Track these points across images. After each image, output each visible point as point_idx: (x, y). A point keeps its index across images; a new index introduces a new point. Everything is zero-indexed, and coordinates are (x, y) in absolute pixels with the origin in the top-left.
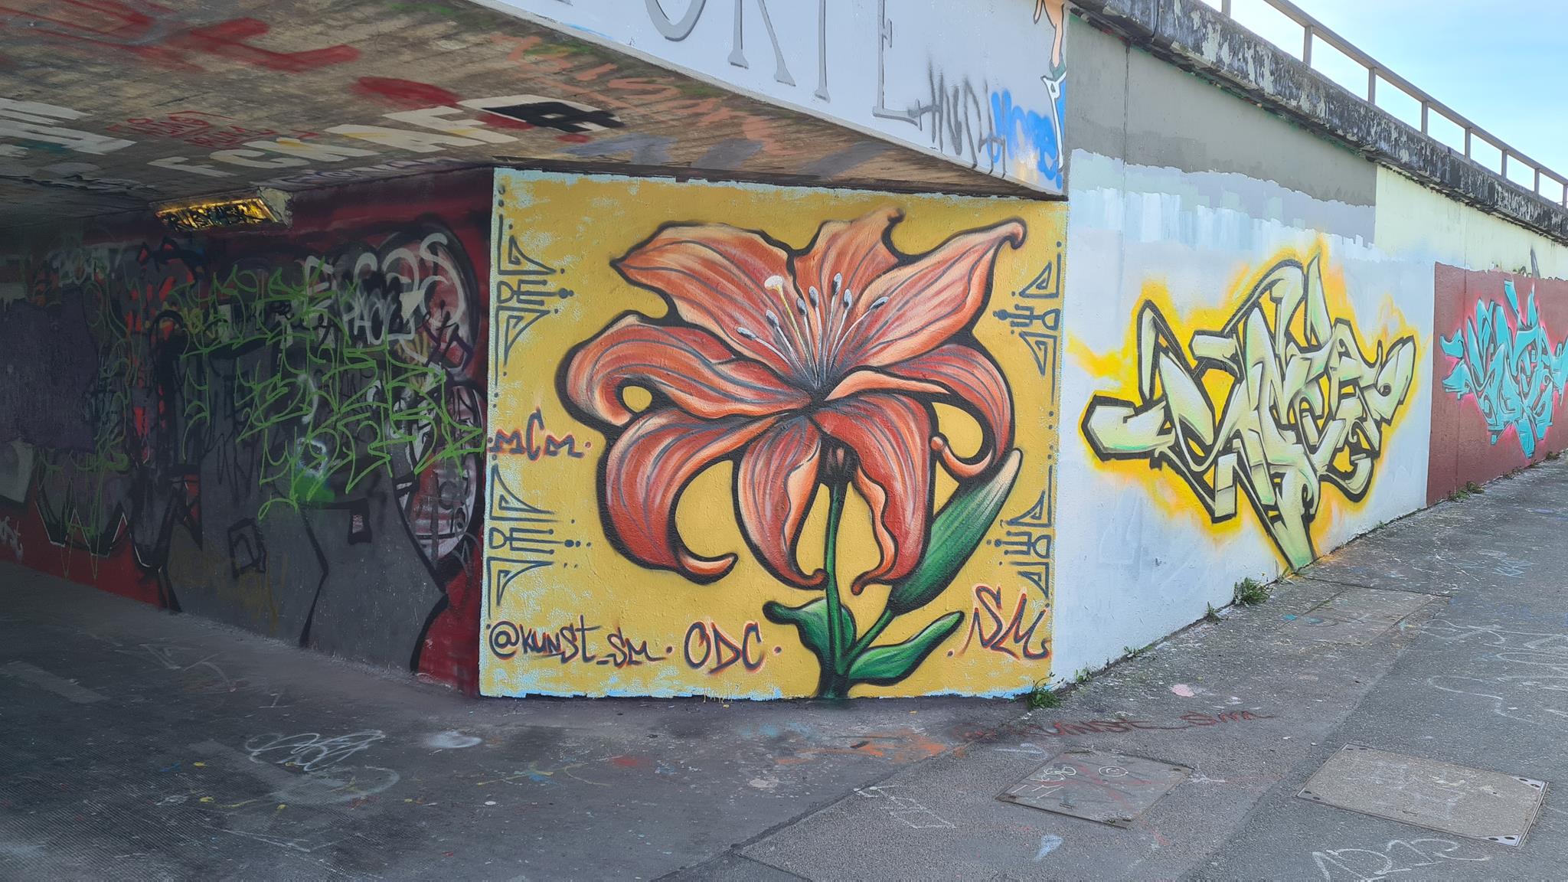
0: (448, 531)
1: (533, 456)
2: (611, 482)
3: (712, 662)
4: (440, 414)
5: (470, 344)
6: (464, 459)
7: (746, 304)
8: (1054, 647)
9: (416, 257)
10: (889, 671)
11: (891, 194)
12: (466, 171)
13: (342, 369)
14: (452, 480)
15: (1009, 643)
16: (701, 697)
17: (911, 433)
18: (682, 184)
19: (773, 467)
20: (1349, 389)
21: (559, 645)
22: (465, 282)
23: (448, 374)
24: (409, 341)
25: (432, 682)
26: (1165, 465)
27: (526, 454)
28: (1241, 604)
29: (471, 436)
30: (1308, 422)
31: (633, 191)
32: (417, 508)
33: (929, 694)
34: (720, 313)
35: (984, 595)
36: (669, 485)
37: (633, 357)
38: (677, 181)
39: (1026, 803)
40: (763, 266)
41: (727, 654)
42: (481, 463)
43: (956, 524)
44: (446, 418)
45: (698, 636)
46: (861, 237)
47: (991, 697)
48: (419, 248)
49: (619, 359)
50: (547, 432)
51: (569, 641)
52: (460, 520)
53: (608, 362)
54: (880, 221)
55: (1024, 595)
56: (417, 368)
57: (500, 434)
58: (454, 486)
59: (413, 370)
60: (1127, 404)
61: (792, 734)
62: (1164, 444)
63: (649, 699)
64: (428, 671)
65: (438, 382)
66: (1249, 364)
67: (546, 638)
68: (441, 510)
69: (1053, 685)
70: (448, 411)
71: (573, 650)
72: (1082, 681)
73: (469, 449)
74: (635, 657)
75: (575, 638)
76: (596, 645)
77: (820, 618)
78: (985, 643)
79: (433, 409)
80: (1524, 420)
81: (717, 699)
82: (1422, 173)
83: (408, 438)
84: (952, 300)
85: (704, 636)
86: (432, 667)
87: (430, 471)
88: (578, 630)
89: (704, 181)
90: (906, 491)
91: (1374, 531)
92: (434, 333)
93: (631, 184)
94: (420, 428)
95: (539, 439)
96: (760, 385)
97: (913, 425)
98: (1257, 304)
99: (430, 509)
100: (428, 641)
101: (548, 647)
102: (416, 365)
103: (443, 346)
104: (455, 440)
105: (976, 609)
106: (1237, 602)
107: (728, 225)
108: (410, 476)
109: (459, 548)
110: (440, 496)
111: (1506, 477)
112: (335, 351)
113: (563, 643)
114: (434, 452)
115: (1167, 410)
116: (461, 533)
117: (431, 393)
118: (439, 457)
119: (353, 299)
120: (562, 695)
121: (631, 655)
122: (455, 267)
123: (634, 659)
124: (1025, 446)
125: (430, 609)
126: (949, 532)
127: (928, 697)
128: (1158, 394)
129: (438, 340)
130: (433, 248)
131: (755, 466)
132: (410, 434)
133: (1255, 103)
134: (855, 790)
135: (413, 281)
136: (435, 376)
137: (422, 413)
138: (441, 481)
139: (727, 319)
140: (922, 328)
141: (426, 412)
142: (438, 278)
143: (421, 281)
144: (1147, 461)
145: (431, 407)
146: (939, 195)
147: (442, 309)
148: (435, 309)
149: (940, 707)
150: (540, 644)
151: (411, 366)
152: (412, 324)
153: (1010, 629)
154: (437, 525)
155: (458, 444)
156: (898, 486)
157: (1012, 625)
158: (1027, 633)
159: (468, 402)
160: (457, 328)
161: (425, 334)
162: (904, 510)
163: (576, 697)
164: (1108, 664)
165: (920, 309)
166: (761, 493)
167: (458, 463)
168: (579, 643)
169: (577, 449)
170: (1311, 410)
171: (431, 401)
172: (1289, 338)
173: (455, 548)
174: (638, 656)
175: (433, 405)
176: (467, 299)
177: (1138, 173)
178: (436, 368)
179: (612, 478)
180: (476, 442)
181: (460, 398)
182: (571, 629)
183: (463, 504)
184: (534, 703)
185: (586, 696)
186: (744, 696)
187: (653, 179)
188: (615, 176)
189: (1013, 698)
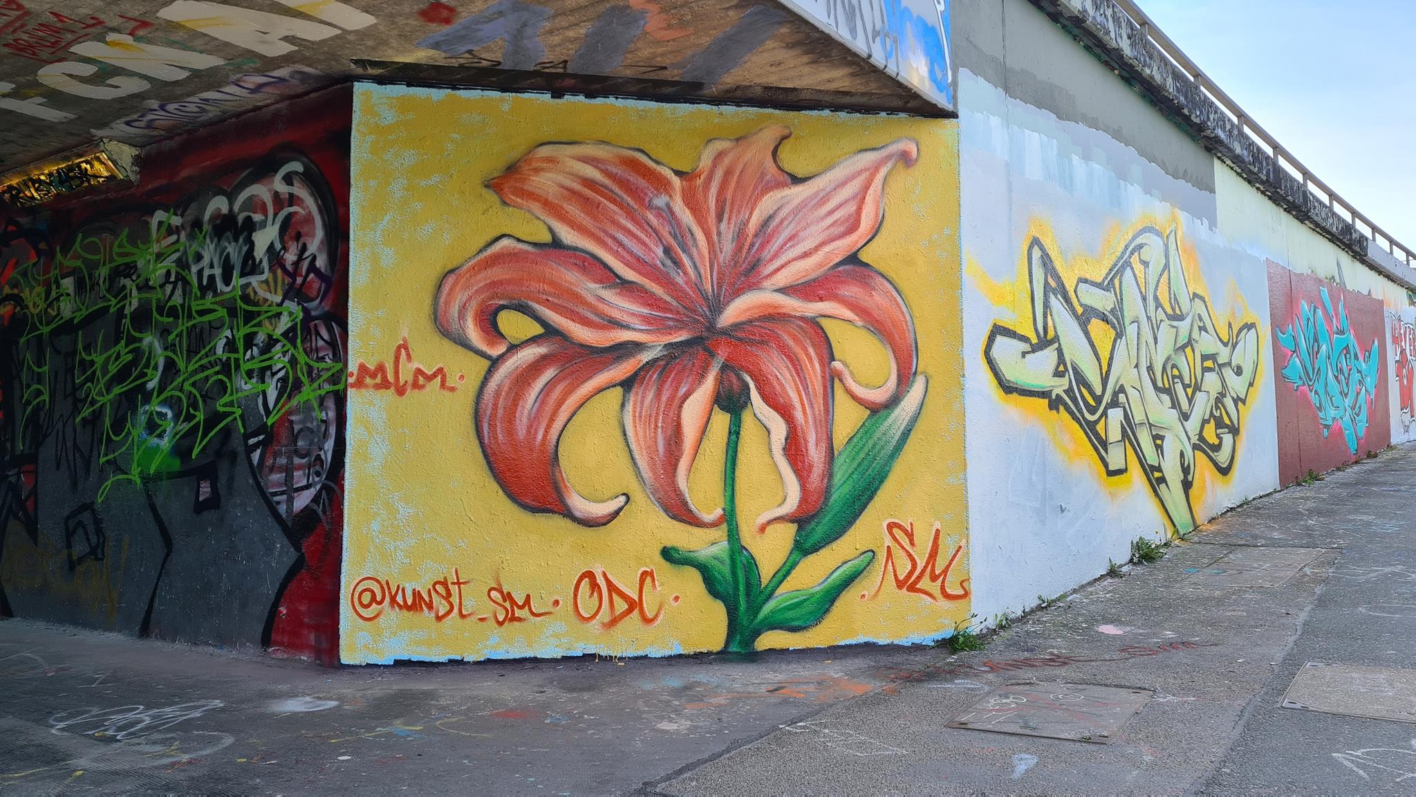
0: (304, 483)
1: (401, 391)
2: (487, 418)
3: (605, 616)
4: (296, 354)
5: (328, 273)
6: (322, 400)
7: (630, 226)
8: (974, 587)
9: (270, 191)
10: (798, 619)
11: (777, 112)
12: (324, 92)
13: (190, 323)
14: (309, 425)
15: (925, 583)
16: (593, 656)
17: (810, 359)
18: (557, 101)
19: (664, 399)
20: (1209, 364)
21: (431, 601)
22: (323, 208)
23: (305, 310)
24: (262, 282)
25: (286, 656)
26: (1061, 408)
27: (392, 389)
28: (1140, 563)
29: (330, 373)
30: (1179, 387)
31: (506, 107)
32: (269, 462)
33: (842, 643)
34: (602, 234)
35: (896, 531)
36: (552, 420)
37: (509, 282)
38: (552, 97)
39: (981, 728)
40: (646, 185)
41: (621, 606)
42: (340, 401)
43: (862, 455)
44: (302, 358)
45: (588, 586)
46: (748, 155)
47: (910, 644)
48: (273, 181)
49: (494, 284)
50: (415, 365)
51: (443, 597)
52: (318, 468)
53: (481, 287)
54: (769, 136)
55: (938, 530)
56: (271, 309)
57: (363, 368)
58: (311, 431)
59: (267, 312)
60: (1024, 339)
61: (699, 684)
62: (1059, 387)
63: (535, 661)
64: (281, 644)
65: (293, 320)
66: (1127, 323)
67: (417, 595)
68: (297, 461)
69: (975, 628)
70: (305, 350)
71: (448, 608)
72: (1002, 627)
73: (328, 387)
74: (518, 613)
75: (449, 594)
76: (475, 599)
77: (722, 562)
78: (900, 584)
79: (289, 350)
80: (1347, 418)
81: (611, 657)
82: (1251, 167)
83: (261, 387)
84: (847, 219)
85: (594, 586)
86: (286, 639)
87: (285, 420)
88: (453, 583)
89: (581, 98)
90: (806, 422)
91: (1241, 506)
92: (289, 268)
93: (502, 100)
94: (273, 374)
95: (406, 375)
96: (646, 311)
97: (811, 350)
98: (1128, 264)
99: (282, 461)
100: (281, 608)
101: (418, 603)
102: (270, 306)
103: (299, 280)
104: (312, 380)
105: (888, 547)
106: (1135, 560)
107: (608, 143)
108: (263, 429)
109: (316, 500)
110: (296, 445)
111: (1338, 469)
112: (183, 306)
113: (436, 600)
114: (289, 397)
115: (1060, 351)
116: (318, 482)
117: (285, 335)
118: (294, 402)
119: (203, 248)
120: (435, 660)
121: (513, 611)
122: (312, 194)
123: (517, 615)
124: (930, 371)
125: (283, 573)
126: (855, 464)
127: (842, 647)
128: (1051, 334)
129: (293, 276)
130: (288, 179)
131: (643, 398)
132: (263, 382)
133: (1113, 69)
134: (781, 726)
135: (266, 217)
136: (291, 314)
137: (276, 357)
138: (297, 428)
139: (609, 241)
140: (816, 249)
141: (280, 355)
142: (292, 209)
143: (275, 215)
144: (1046, 401)
145: (285, 349)
146: (826, 112)
147: (298, 242)
148: (290, 243)
149: (856, 655)
150: (410, 602)
151: (264, 308)
152: (265, 264)
153: (925, 567)
154: (292, 477)
155: (315, 385)
156: (798, 415)
157: (927, 563)
158: (943, 571)
159: (326, 336)
160: (314, 258)
161: (279, 272)
162: (806, 441)
163: (451, 661)
164: (1024, 612)
165: (813, 229)
166: (653, 426)
167: (316, 405)
168: (455, 600)
169: (449, 383)
170: (1181, 377)
171: (285, 342)
172: (1158, 305)
173: (312, 501)
174: (519, 611)
175: (289, 346)
176: (325, 226)
177: (1020, 109)
178: (292, 306)
179: (488, 413)
180: (335, 379)
181: (318, 333)
182: (444, 584)
183: (321, 449)
184: (403, 670)
185: (462, 660)
186: (640, 653)
187: (526, 95)
188: (485, 92)
189: (933, 644)
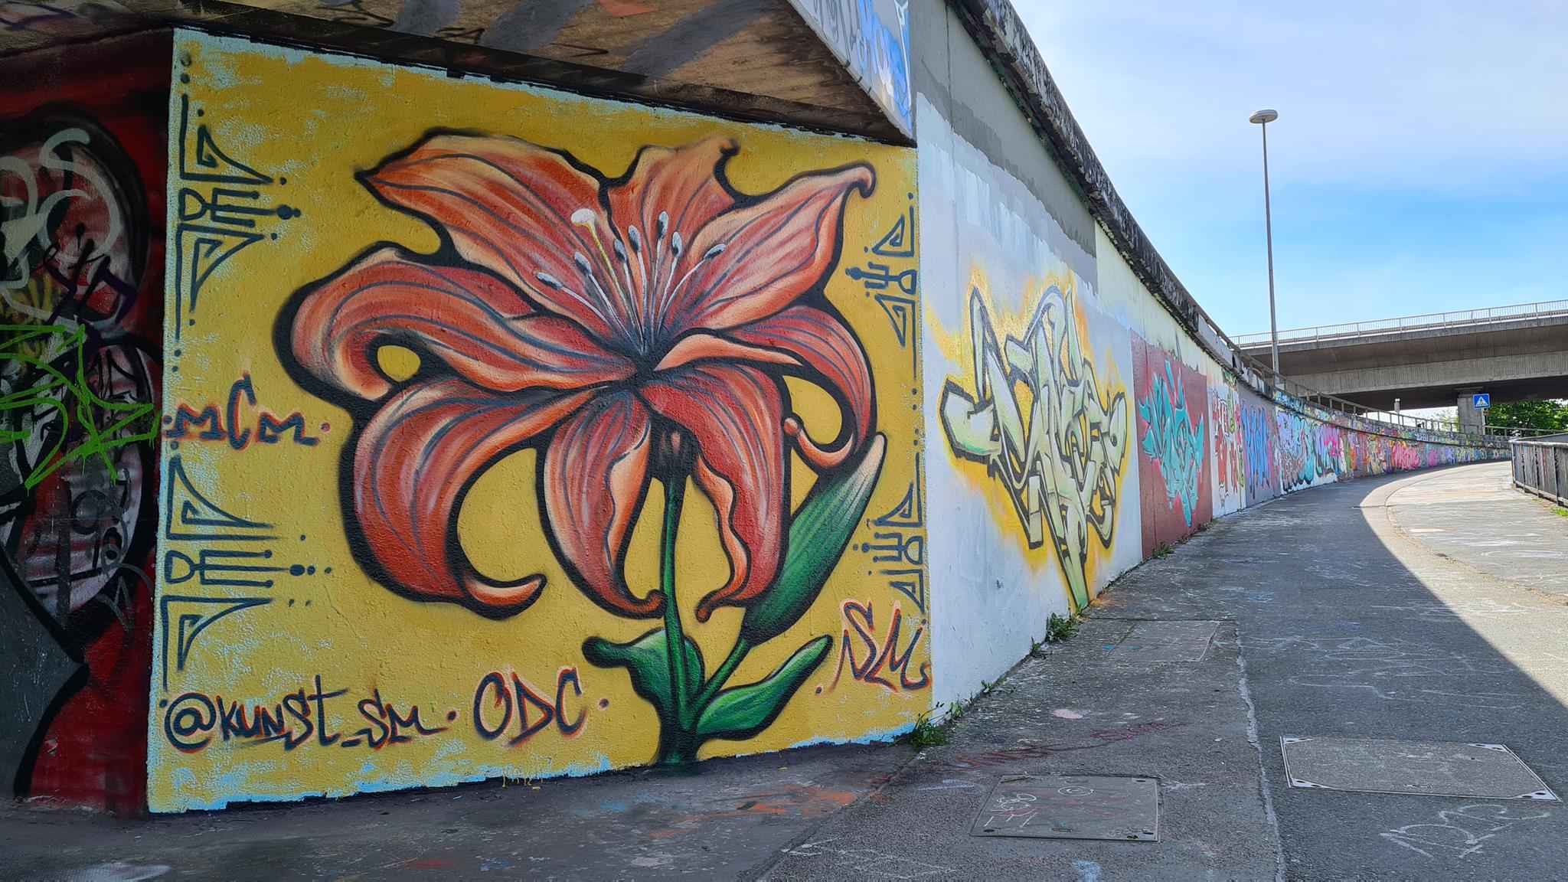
0: (89, 566)
1: (239, 443)
2: (361, 479)
3: (514, 728)
4: (75, 391)
5: (131, 281)
6: (118, 456)
7: (548, 242)
8: (936, 673)
9: (32, 166)
10: (746, 720)
11: (722, 121)
12: (125, 37)
14: (97, 488)
15: (884, 672)
16: (499, 780)
17: (760, 413)
18: (455, 80)
19: (590, 457)
20: (1095, 433)
21: (281, 722)
22: (122, 194)
23: (90, 330)
24: (18, 290)
25: (55, 807)
26: (997, 475)
27: (226, 442)
28: (1055, 641)
29: (132, 418)
30: (1076, 455)
31: (387, 82)
32: (29, 539)
33: (795, 745)
34: (513, 252)
35: (854, 613)
36: (447, 482)
37: (392, 305)
38: (448, 76)
39: (1013, 834)
40: (569, 195)
41: (535, 715)
42: (149, 455)
43: (818, 525)
44: (85, 396)
45: (494, 693)
46: (689, 170)
47: (868, 742)
48: (38, 153)
49: (370, 307)
50: (261, 408)
51: (297, 715)
52: (111, 546)
53: (355, 311)
54: (711, 152)
55: (898, 610)
56: (32, 328)
57: (184, 412)
58: (101, 496)
59: (25, 332)
60: (968, 398)
62: (994, 450)
63: (423, 791)
64: (49, 791)
65: (71, 344)
66: (1041, 386)
67: (261, 715)
68: (75, 537)
69: (936, 718)
70: (90, 386)
71: (304, 729)
72: (956, 717)
73: (128, 437)
74: (401, 731)
75: (306, 710)
76: (342, 718)
77: (659, 656)
78: (858, 674)
79: (63, 385)
81: (522, 780)
83: (14, 436)
84: (801, 252)
85: (502, 692)
86: (56, 784)
87: (56, 481)
88: (312, 698)
89: (486, 80)
90: (757, 486)
91: (1118, 580)
92: (65, 273)
93: (382, 72)
94: (36, 419)
96: (568, 348)
97: (761, 403)
98: (1040, 323)
99: (53, 538)
100: (49, 742)
101: (265, 727)
102: (31, 323)
103: (81, 290)
104: (101, 427)
105: (846, 631)
106: (1051, 638)
107: (520, 140)
108: (18, 493)
109: (108, 589)
110: (74, 515)
111: (1180, 542)
113: (289, 720)
114: (64, 450)
115: (995, 412)
116: (112, 566)
117: (57, 364)
118: (71, 457)
120: (286, 798)
121: (394, 729)
122: (104, 174)
123: (399, 734)
124: (888, 430)
125: (53, 693)
126: (810, 536)
127: (798, 749)
128: (988, 396)
129: (72, 283)
130: (64, 152)
131: (566, 456)
132: (18, 428)
133: (1027, 116)
134: (785, 851)
135: (26, 202)
136: (66, 336)
137: (41, 395)
138: (75, 492)
139: (523, 261)
140: (768, 284)
141: (48, 391)
142: (69, 193)
143: (41, 200)
144: (985, 467)
145: (56, 384)
146: (777, 128)
147: (79, 238)
148: (66, 239)
149: (812, 759)
150: (250, 723)
151: (22, 327)
152: (24, 266)
153: (885, 653)
154: (68, 560)
155: (108, 433)
156: (748, 480)
157: (887, 649)
158: (904, 657)
159: (126, 367)
160: (107, 260)
161: (47, 278)
162: (756, 510)
163: (309, 800)
164: (972, 698)
165: (763, 262)
166: (576, 491)
167: (108, 461)
168: (313, 718)
169: (309, 432)
170: (1077, 445)
171: (56, 373)
172: (1062, 370)
173: (102, 591)
174: (404, 729)
175: (62, 379)
176: (125, 217)
177: (962, 146)
178: (70, 325)
179: (363, 473)
180: (140, 425)
181: (112, 363)
182: (300, 697)
183: (116, 521)
184: (240, 815)
185: (324, 797)
186: (560, 772)
187: (414, 70)
188: (359, 59)
189: (892, 740)
